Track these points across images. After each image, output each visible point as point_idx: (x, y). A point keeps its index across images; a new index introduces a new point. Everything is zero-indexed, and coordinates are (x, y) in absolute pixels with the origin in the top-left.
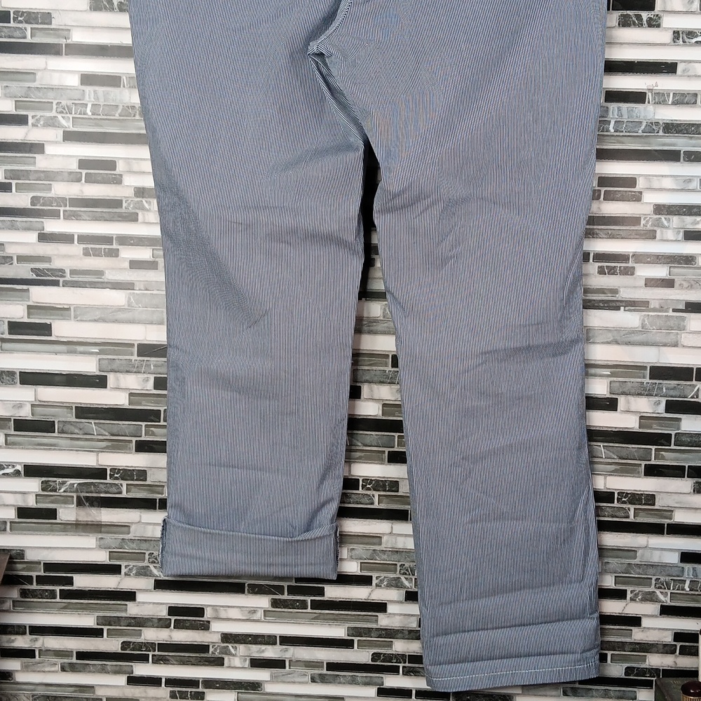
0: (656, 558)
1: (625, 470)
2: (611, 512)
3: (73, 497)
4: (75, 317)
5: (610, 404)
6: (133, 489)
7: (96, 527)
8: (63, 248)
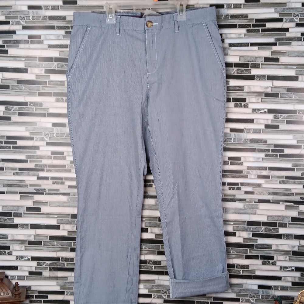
0: (250, 287)
1: (239, 257)
2: (234, 271)
3: (48, 268)
4: (49, 205)
5: (234, 234)
6: (69, 265)
7: (56, 278)
8: (45, 182)
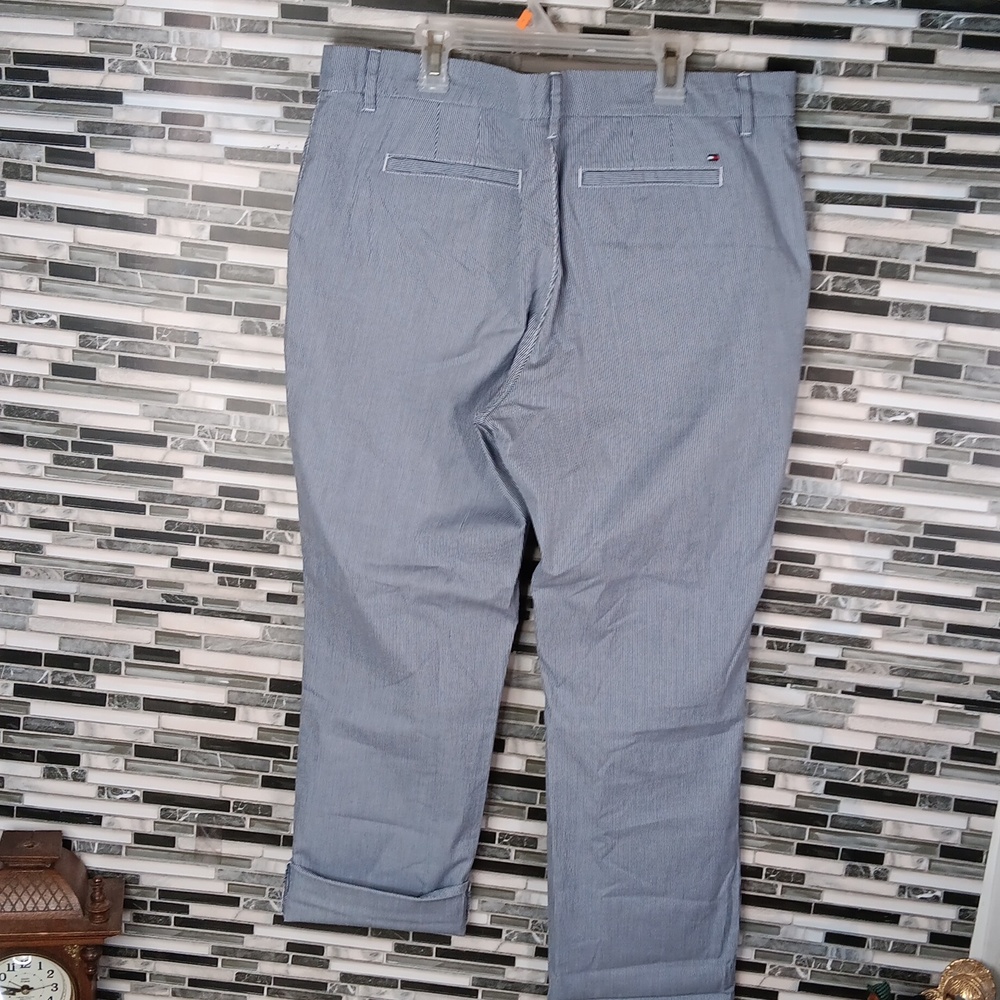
0: (800, 935)
1: (777, 847)
2: (757, 887)
3: (193, 826)
4: (206, 647)
5: (767, 781)
6: (257, 824)
8: (197, 576)
